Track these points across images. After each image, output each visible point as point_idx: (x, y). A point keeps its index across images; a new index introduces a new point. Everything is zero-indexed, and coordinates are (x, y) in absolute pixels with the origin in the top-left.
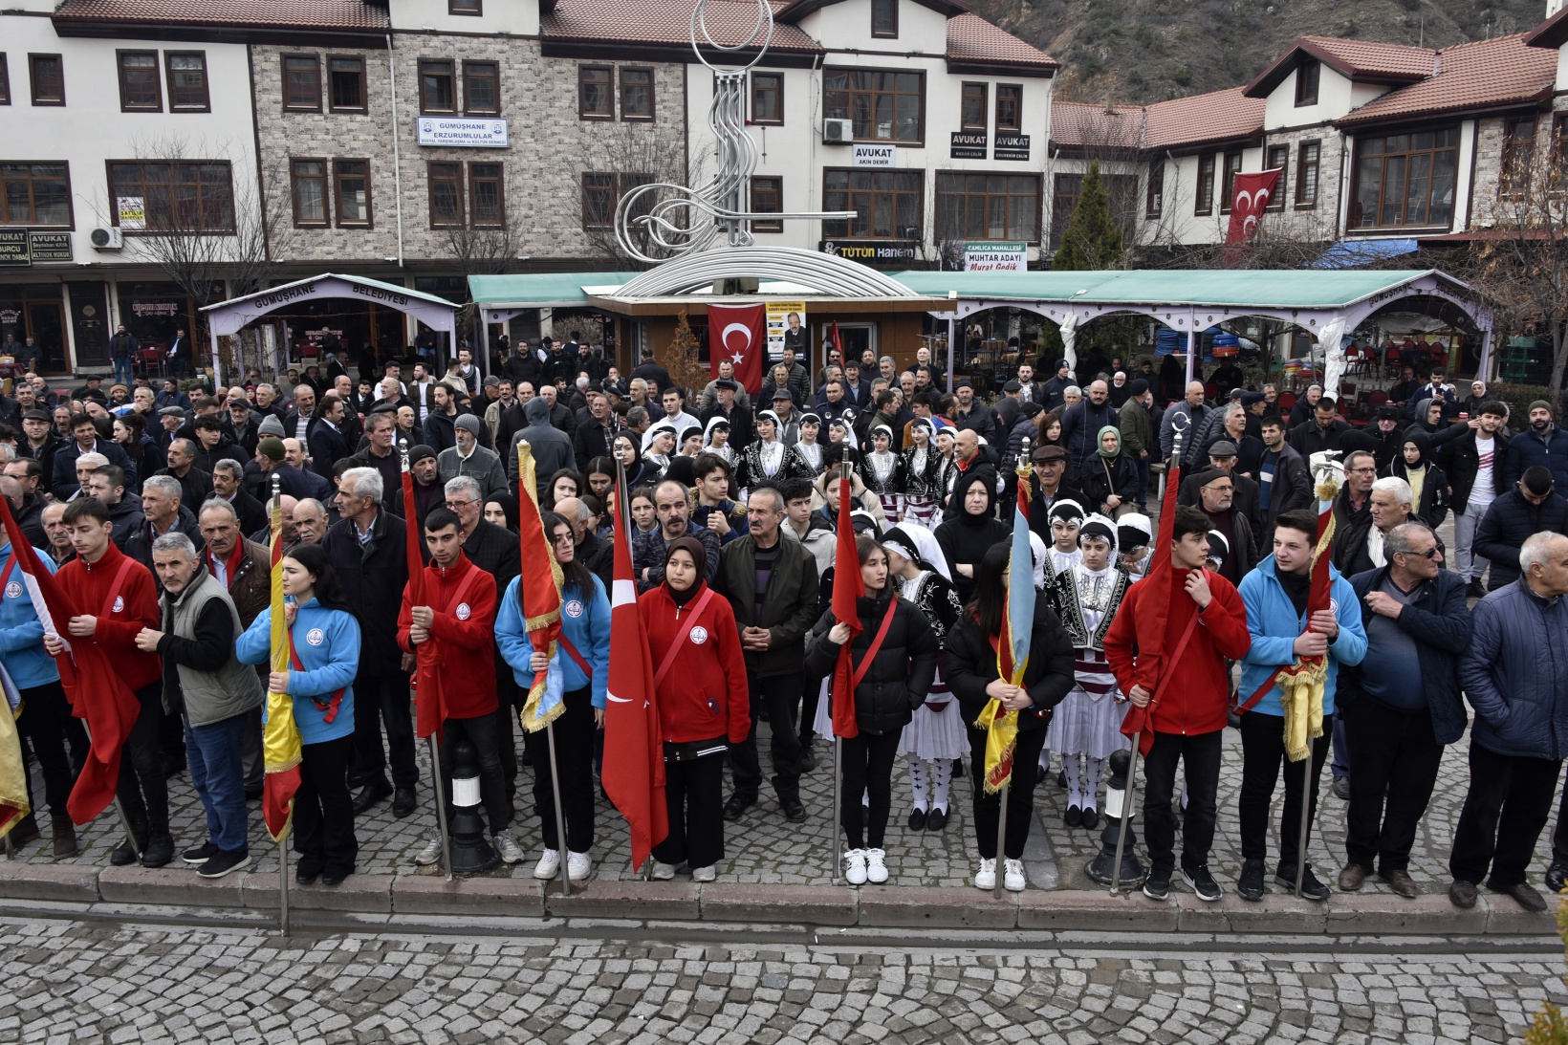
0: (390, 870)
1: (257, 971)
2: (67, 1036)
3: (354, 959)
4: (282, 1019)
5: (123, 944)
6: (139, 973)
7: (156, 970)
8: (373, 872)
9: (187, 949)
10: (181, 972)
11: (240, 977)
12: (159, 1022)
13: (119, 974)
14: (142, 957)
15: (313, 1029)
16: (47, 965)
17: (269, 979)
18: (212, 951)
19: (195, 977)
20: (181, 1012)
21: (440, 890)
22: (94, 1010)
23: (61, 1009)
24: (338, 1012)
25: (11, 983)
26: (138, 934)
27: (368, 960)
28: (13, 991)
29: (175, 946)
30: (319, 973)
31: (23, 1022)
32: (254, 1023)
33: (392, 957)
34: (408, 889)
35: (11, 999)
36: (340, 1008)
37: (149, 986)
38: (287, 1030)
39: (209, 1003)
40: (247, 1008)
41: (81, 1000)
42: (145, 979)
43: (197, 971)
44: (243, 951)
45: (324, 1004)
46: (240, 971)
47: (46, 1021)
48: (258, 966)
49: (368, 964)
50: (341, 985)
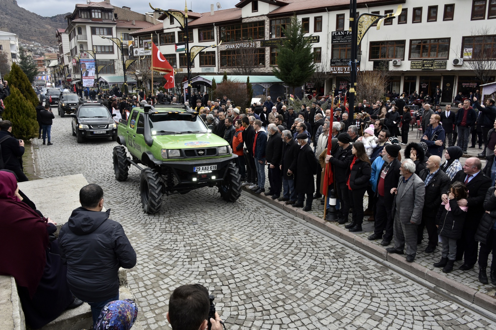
0: (477, 288)
1: (421, 301)
2: (362, 293)
3: (453, 312)
4: (422, 319)
5: (387, 275)
6: (388, 285)
7: (393, 286)
8: (470, 286)
9: (404, 284)
10: (399, 290)
11: (415, 300)
12: (387, 301)
13: (383, 283)
14: (391, 281)
15: (430, 327)
16: (366, 272)
17: (423, 305)
18: (411, 289)
19: (402, 294)
20: (394, 302)
21: (492, 303)
22: (372, 289)
23: (364, 285)
24: (440, 325)
25: (355, 273)
26: (392, 274)
27: (457, 314)
28: (355, 275)
29: (401, 282)
30: (439, 310)
31: (354, 284)
32: (413, 315)
33: (466, 317)
34: (481, 298)
35: (354, 277)
36: (441, 325)
37: (389, 290)
38: (421, 323)
39: (403, 303)
40: (413, 310)
41: (370, 285)
42: (389, 288)
43: (404, 292)
44: (419, 293)
45: (437, 321)
46: (416, 298)
47: (359, 287)
48: (422, 299)
49: (457, 316)
50: (445, 318)
